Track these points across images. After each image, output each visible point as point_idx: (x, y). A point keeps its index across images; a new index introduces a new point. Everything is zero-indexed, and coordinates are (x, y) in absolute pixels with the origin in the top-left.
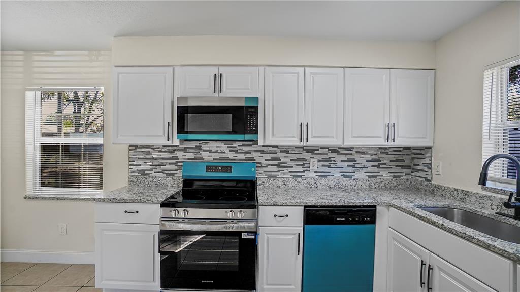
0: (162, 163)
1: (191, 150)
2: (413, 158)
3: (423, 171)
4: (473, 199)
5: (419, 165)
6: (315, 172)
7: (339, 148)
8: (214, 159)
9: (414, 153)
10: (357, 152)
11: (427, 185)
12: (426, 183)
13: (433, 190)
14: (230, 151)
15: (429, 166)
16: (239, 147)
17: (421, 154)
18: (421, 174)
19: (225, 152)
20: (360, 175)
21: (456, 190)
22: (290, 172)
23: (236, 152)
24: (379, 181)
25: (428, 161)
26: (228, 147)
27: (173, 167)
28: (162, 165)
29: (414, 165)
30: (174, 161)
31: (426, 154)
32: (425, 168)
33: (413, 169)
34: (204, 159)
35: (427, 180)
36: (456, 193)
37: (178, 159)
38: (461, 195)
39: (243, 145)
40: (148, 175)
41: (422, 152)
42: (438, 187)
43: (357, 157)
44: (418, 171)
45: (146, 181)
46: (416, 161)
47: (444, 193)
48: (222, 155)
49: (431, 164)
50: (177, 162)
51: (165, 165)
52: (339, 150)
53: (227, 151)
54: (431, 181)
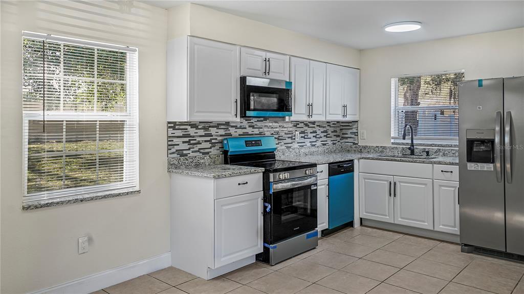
0: (199, 141)
1: (222, 127)
2: (341, 130)
3: (351, 138)
4: (388, 150)
5: (347, 134)
6: (298, 143)
7: (309, 122)
8: (239, 135)
9: (343, 126)
10: (317, 126)
11: (356, 147)
12: (355, 146)
13: (361, 150)
14: (250, 126)
15: (356, 134)
16: (255, 123)
17: (349, 126)
18: (349, 140)
19: (246, 128)
20: (319, 143)
21: (377, 147)
22: (285, 144)
23: (253, 127)
24: (328, 147)
25: (354, 130)
26: (248, 123)
27: (208, 145)
28: (199, 143)
29: (343, 134)
30: (208, 138)
31: (353, 126)
32: (353, 136)
33: (342, 137)
34: (231, 135)
35: (354, 144)
36: (377, 149)
37: (212, 136)
38: (380, 149)
39: (258, 121)
40: (186, 155)
41: (350, 124)
42: (365, 147)
43: (317, 129)
44: (347, 138)
45: (187, 162)
46: (344, 131)
47: (369, 150)
48: (244, 131)
49: (357, 132)
50: (211, 139)
51: (201, 144)
52: (309, 124)
53: (247, 126)
54: (357, 144)
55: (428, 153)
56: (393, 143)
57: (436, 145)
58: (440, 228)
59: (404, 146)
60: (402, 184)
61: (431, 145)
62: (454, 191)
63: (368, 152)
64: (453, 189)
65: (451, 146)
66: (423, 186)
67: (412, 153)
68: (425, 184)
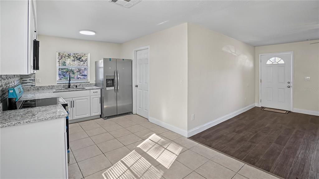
5: (27, 81)
11: (34, 88)
13: (38, 89)
15: (34, 80)
18: (28, 84)
21: (48, 86)
25: (32, 78)
29: (23, 81)
32: (31, 81)
35: (32, 86)
38: (51, 87)
41: (29, 75)
42: (40, 87)
44: (26, 83)
46: (24, 79)
47: (44, 88)
54: (35, 86)
55: (76, 86)
56: (58, 84)
57: (79, 83)
58: (93, 114)
59: (64, 85)
60: (76, 101)
61: (77, 83)
62: (98, 99)
63: (43, 89)
64: (97, 98)
65: (85, 83)
66: (86, 100)
67: (69, 87)
68: (87, 99)
